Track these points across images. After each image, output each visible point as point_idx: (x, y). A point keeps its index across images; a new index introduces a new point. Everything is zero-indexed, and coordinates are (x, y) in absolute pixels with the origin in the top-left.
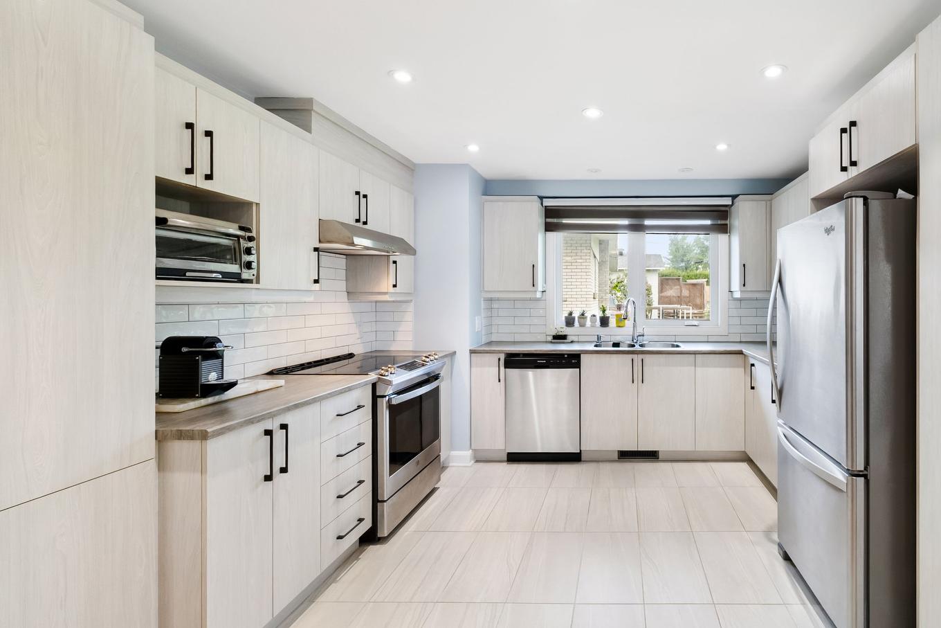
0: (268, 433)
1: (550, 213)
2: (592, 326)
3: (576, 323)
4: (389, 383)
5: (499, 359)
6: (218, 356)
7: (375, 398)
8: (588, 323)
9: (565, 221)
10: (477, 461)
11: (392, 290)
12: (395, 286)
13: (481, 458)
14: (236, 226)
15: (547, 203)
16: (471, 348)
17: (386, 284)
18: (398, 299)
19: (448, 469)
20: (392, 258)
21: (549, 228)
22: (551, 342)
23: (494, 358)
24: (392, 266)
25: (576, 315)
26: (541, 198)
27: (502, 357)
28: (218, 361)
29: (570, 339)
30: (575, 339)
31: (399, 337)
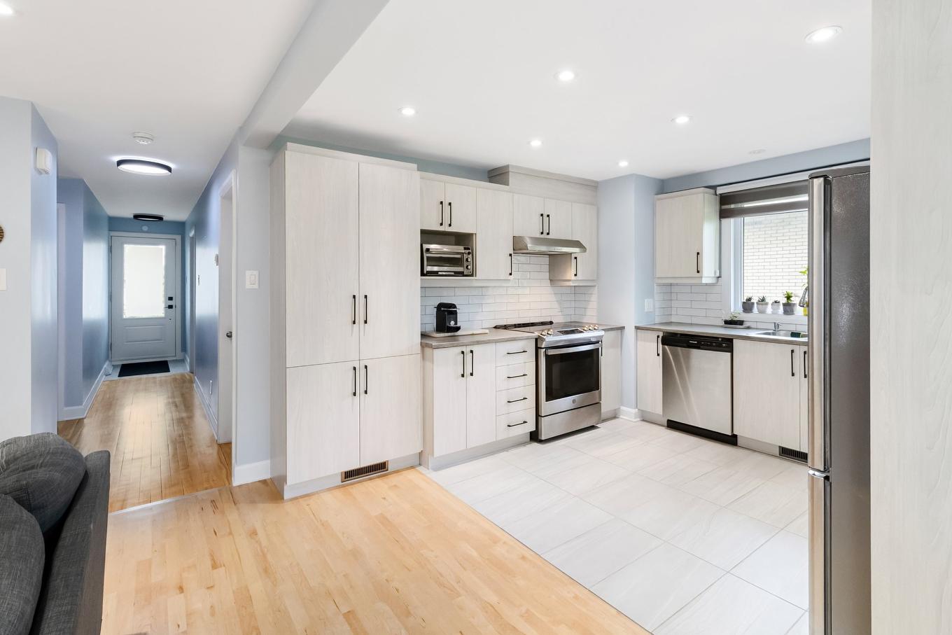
0: (463, 353)
1: (725, 199)
2: (773, 313)
3: (755, 309)
4: (544, 340)
5: (658, 337)
6: (455, 313)
7: (537, 349)
8: (769, 309)
9: (747, 205)
10: (643, 420)
11: (573, 278)
12: (576, 275)
13: (646, 419)
14: (462, 248)
15: (720, 191)
16: (637, 325)
17: (570, 274)
18: (581, 284)
19: (617, 419)
20: (573, 256)
21: (724, 214)
22: (722, 327)
23: (654, 335)
24: (574, 261)
25: (755, 300)
26: (714, 187)
27: (661, 334)
28: (454, 316)
29: (746, 324)
30: (753, 325)
31: (589, 312)
